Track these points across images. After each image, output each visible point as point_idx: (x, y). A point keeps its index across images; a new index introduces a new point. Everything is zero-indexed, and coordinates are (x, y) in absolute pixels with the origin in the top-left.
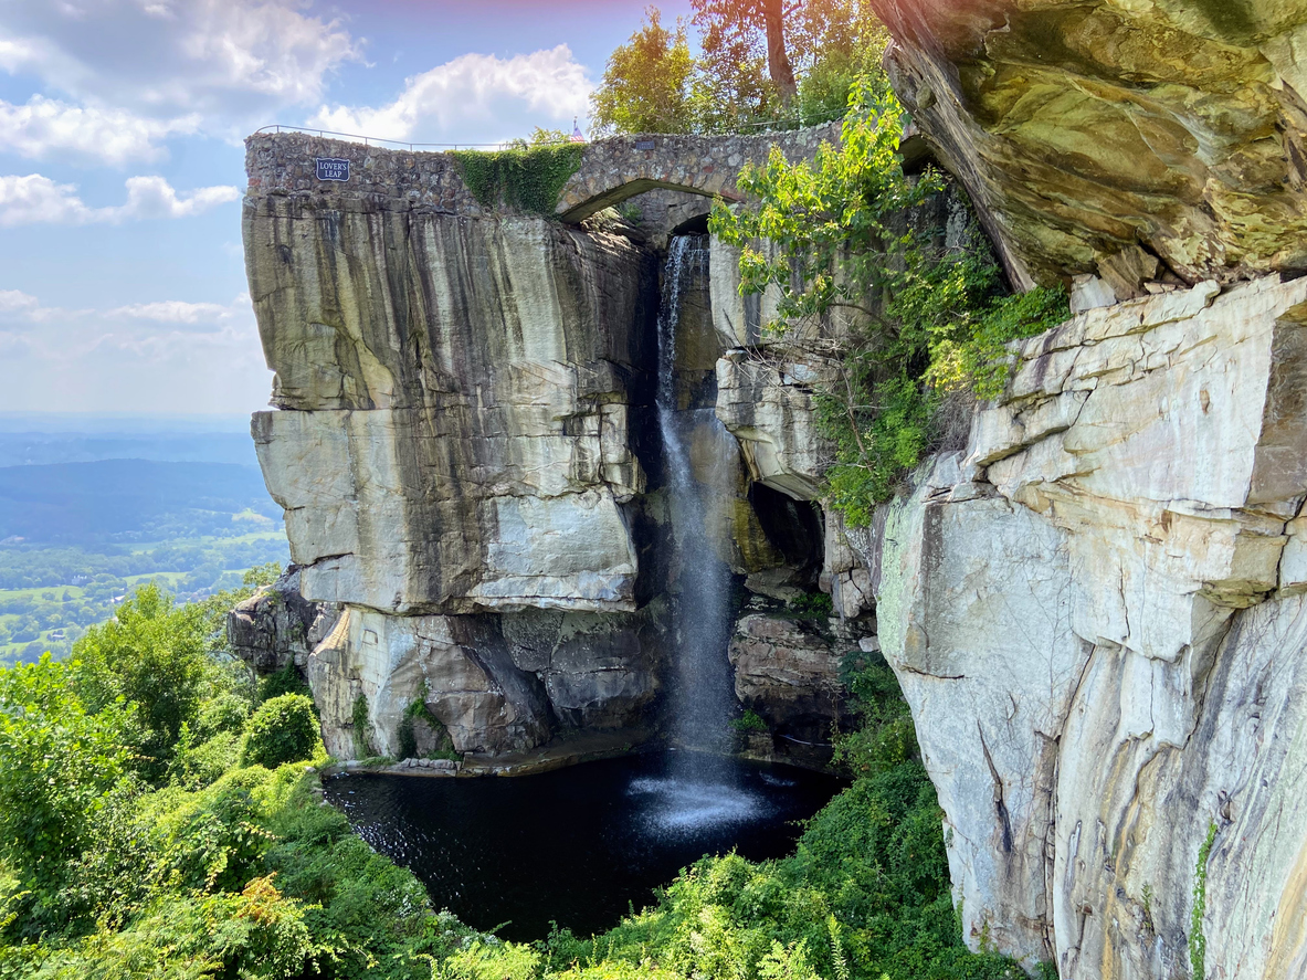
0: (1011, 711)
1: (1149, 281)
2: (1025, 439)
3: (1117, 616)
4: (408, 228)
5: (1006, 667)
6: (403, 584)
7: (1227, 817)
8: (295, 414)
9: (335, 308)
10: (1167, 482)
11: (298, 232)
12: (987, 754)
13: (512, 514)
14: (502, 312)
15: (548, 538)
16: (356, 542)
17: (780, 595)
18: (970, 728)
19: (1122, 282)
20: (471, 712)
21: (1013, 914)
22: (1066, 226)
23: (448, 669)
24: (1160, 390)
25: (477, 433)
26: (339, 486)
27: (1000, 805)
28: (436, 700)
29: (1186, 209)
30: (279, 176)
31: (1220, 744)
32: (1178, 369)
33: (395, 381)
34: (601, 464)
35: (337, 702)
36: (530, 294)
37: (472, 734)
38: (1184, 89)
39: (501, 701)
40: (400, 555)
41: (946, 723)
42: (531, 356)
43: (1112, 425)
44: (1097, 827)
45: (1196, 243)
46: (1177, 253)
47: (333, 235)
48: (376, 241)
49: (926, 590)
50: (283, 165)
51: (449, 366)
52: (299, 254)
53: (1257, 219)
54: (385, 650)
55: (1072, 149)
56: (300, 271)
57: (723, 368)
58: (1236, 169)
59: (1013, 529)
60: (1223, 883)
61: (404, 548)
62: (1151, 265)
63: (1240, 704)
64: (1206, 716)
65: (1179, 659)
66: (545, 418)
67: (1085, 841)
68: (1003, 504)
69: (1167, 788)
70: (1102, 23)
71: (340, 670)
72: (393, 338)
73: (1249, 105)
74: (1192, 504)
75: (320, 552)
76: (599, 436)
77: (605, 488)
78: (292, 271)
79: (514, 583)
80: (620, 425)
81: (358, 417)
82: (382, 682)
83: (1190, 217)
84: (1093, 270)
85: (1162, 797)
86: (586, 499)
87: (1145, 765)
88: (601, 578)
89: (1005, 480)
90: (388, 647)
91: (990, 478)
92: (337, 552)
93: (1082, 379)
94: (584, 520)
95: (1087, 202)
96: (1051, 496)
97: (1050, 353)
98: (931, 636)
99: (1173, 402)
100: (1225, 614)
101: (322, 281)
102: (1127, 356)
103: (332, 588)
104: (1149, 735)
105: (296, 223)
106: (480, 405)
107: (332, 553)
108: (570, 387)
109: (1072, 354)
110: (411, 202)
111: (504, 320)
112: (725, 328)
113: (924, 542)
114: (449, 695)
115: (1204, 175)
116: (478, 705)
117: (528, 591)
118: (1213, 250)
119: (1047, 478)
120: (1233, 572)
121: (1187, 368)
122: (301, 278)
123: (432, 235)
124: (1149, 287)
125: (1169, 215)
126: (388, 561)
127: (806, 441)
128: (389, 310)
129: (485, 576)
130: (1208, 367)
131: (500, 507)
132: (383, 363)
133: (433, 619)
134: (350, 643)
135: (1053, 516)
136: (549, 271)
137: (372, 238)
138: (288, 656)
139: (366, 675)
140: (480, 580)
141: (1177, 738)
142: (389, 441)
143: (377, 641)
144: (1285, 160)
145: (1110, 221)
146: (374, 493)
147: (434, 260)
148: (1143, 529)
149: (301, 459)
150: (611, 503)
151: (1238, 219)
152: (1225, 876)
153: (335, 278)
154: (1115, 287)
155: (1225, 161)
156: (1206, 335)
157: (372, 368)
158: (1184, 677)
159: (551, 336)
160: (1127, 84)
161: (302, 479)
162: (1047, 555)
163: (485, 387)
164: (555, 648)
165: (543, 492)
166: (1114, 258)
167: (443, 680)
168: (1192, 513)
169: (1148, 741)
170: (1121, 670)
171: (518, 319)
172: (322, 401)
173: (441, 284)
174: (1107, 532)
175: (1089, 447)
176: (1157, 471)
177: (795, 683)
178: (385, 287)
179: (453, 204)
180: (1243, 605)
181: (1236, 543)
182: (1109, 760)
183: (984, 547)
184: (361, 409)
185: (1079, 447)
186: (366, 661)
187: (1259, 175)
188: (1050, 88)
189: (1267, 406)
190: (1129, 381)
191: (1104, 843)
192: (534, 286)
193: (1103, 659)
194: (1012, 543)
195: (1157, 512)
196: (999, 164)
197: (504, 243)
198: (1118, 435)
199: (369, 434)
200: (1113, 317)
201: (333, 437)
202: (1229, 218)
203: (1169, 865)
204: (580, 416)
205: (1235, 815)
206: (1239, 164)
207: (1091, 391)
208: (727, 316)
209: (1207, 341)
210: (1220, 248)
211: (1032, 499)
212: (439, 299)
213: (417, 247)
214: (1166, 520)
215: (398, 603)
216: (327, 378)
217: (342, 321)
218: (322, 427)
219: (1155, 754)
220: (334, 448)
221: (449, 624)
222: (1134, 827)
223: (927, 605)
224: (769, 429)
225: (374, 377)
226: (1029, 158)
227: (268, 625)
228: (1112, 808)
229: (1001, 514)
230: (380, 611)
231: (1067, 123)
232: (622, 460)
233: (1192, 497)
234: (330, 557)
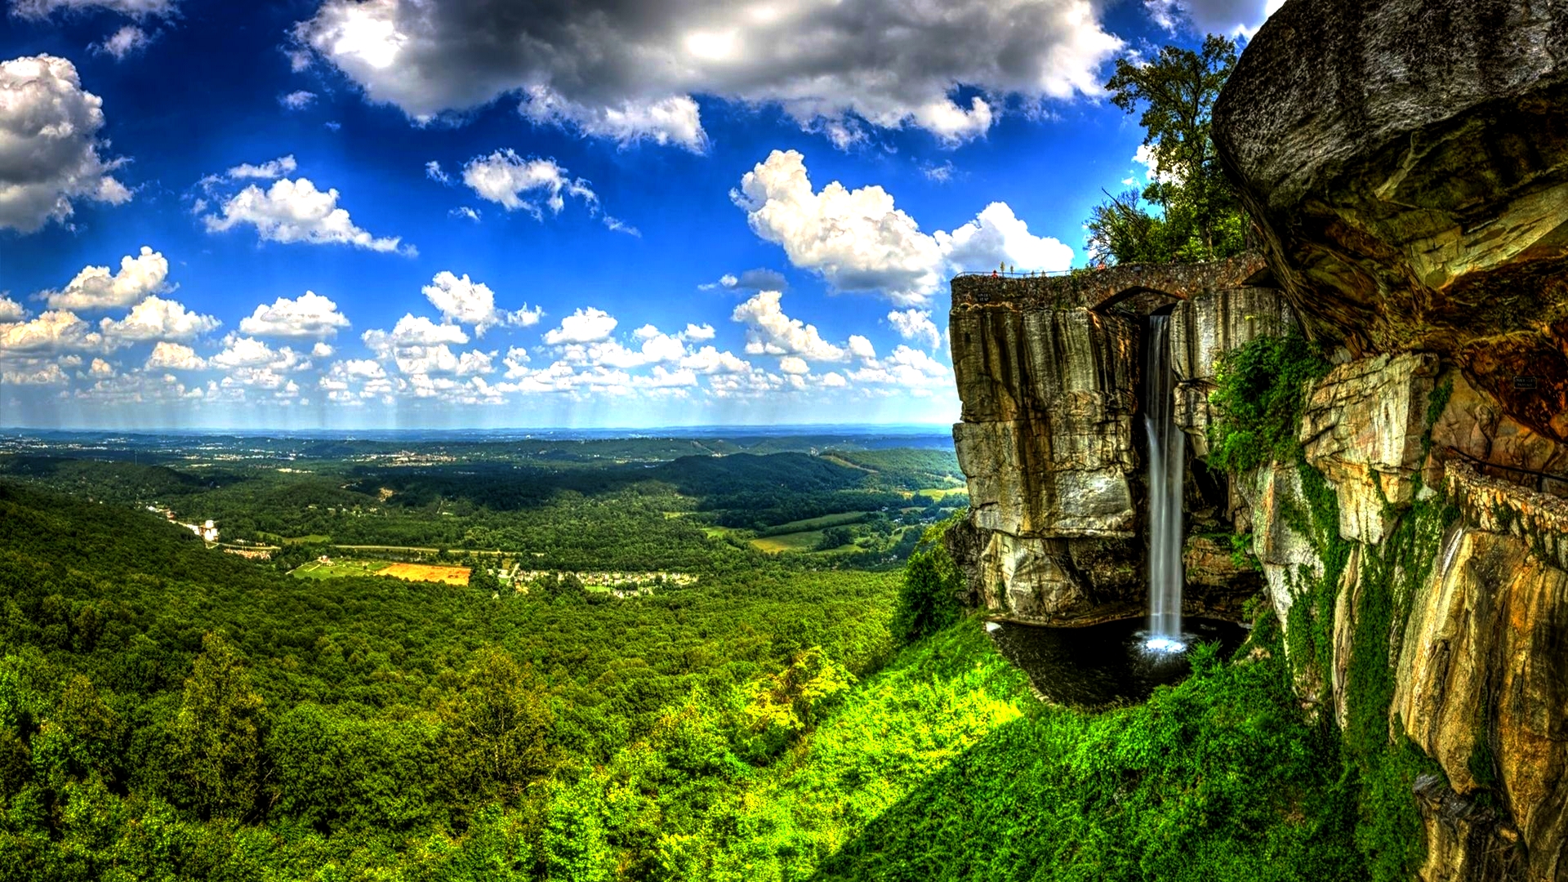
6: (1021, 520)
8: (971, 425)
13: (1074, 481)
15: (1091, 495)
20: (1054, 592)
23: (1043, 569)
26: (991, 464)
28: (1038, 585)
33: (1016, 405)
34: (1117, 451)
35: (992, 582)
37: (1055, 604)
39: (1068, 587)
40: (1019, 502)
42: (1081, 388)
47: (988, 326)
51: (1042, 395)
52: (973, 337)
54: (1013, 557)
57: (1178, 393)
61: (1021, 499)
66: (1088, 424)
71: (993, 566)
75: (983, 501)
76: (1116, 434)
77: (1119, 465)
79: (1074, 521)
80: (1127, 427)
81: (999, 426)
82: (1012, 574)
86: (1110, 472)
88: (1118, 518)
90: (1015, 555)
92: (991, 500)
94: (1109, 484)
101: (984, 351)
103: (988, 521)
105: (972, 321)
107: (988, 502)
108: (1101, 405)
110: (1023, 305)
114: (1044, 582)
116: (1058, 589)
117: (1082, 526)
126: (1014, 506)
129: (1060, 517)
131: (1067, 477)
132: (1012, 395)
133: (1036, 540)
134: (997, 551)
139: (1004, 569)
140: (1057, 519)
142: (1014, 438)
146: (1007, 468)
147: (1034, 335)
149: (974, 449)
150: (1122, 474)
157: (1006, 399)
159: (1088, 375)
161: (974, 461)
163: (1059, 406)
165: (1089, 467)
172: (982, 417)
184: (1001, 421)
186: (1005, 561)
199: (1005, 434)
201: (988, 436)
204: (1106, 422)
208: (1179, 362)
215: (1019, 531)
218: (983, 431)
220: (989, 443)
221: (1044, 544)
224: (1201, 428)
225: (1007, 403)
232: (1128, 448)
234: (988, 504)
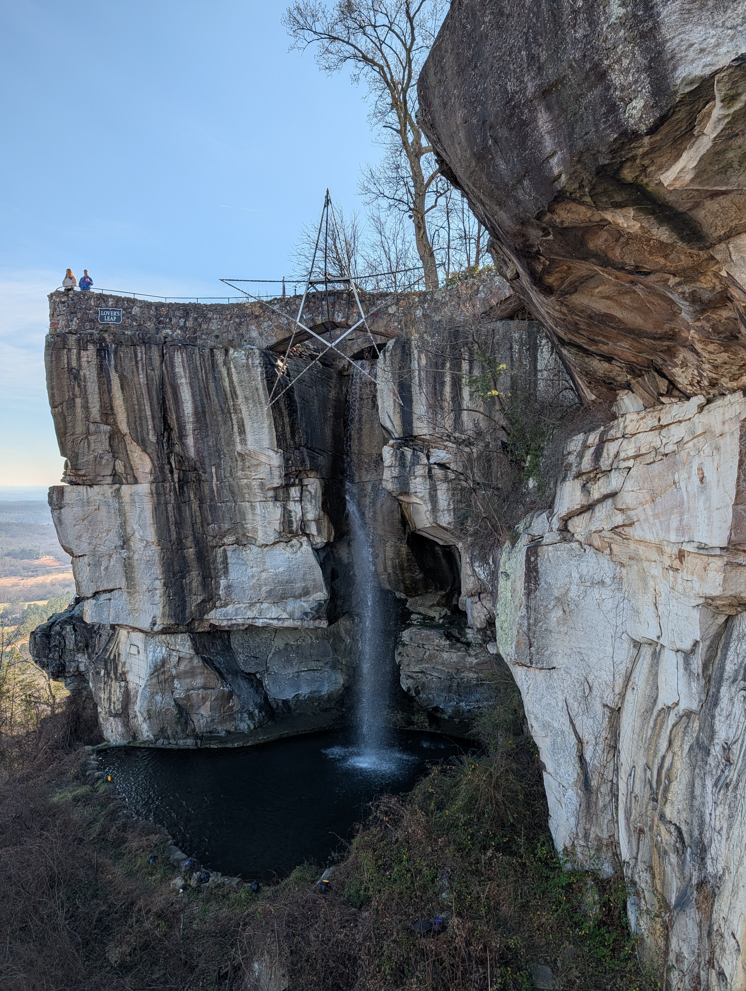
0: (587, 691)
1: (662, 395)
2: (590, 501)
3: (653, 622)
4: (163, 356)
5: (583, 660)
6: (158, 610)
7: (728, 760)
8: (80, 488)
9: (110, 412)
10: (681, 529)
11: (84, 359)
12: (571, 722)
13: (238, 558)
14: (230, 414)
15: (264, 575)
16: (124, 579)
17: (432, 614)
18: (560, 704)
19: (646, 395)
20: (208, 703)
21: (592, 836)
22: (608, 359)
23: (191, 673)
24: (673, 467)
25: (212, 500)
26: (113, 539)
27: (581, 758)
28: (183, 695)
29: (681, 349)
30: (72, 321)
31: (722, 710)
32: (683, 454)
33: (153, 464)
34: (302, 521)
35: (109, 699)
36: (251, 401)
37: (209, 720)
38: (667, 276)
39: (231, 695)
40: (156, 589)
41: (544, 701)
42: (251, 445)
43: (644, 491)
44: (645, 771)
45: (690, 371)
46: (679, 377)
47: (109, 361)
48: (140, 365)
49: (528, 607)
50: (76, 313)
51: (192, 452)
52: (85, 375)
53: (725, 356)
54: (145, 659)
55: (604, 311)
56: (85, 386)
57: (387, 453)
58: (707, 326)
59: (585, 564)
60: (727, 807)
61: (159, 584)
62: (663, 385)
63: (734, 682)
64: (713, 690)
65: (693, 651)
66: (262, 489)
67: (637, 781)
68: (578, 546)
69: (689, 740)
70: (610, 234)
71: (112, 675)
72: (151, 433)
73: (709, 285)
74: (696, 545)
75: (97, 587)
76: (301, 501)
77: (305, 538)
78: (79, 386)
79: (240, 608)
80: (316, 493)
81: (126, 489)
82: (143, 684)
83: (683, 354)
84: (628, 386)
85: (686, 748)
86: (292, 546)
87: (674, 726)
88: (303, 604)
89: (578, 530)
90: (147, 657)
91: (570, 528)
92: (111, 587)
93: (624, 460)
94: (290, 562)
95: (619, 344)
96: (609, 541)
97: (604, 442)
98: (533, 640)
99: (681, 476)
100: (721, 619)
101: (101, 394)
102: (652, 445)
103: (106, 614)
104: (677, 704)
105: (83, 353)
106: (215, 479)
107: (106, 588)
108: (279, 467)
109: (617, 443)
110: (165, 338)
111: (231, 420)
112: (388, 425)
113: (526, 574)
114: (192, 692)
115: (688, 328)
116: (213, 698)
117: (250, 614)
118: (701, 375)
119: (605, 527)
120: (724, 590)
121: (689, 453)
122: (86, 391)
123: (180, 360)
124: (663, 399)
125: (671, 352)
126: (147, 594)
127: (446, 503)
128: (148, 413)
129: (218, 604)
130: (701, 453)
131: (229, 554)
132: (145, 450)
133: (180, 636)
134: (119, 654)
135: (611, 554)
136: (264, 385)
137: (137, 362)
138: (74, 664)
139: (130, 677)
140: (214, 607)
141: (695, 706)
142: (148, 506)
143: (139, 652)
144: (736, 319)
145: (634, 356)
146: (137, 544)
147: (181, 377)
148: (668, 563)
149: (83, 520)
150: (310, 549)
151: (713, 356)
152: (728, 802)
153: (110, 391)
154: (643, 398)
155: (699, 320)
156: (699, 431)
157: (136, 455)
158: (697, 664)
159: (266, 430)
160: (630, 272)
161: (85, 535)
162: (608, 581)
163: (218, 467)
164: (270, 656)
165: (260, 541)
166: (640, 379)
167: (188, 680)
168: (696, 551)
169: (676, 709)
170: (658, 659)
171: (242, 418)
172: (99, 478)
173: (186, 394)
174: (645, 564)
175: (631, 506)
176: (675, 523)
177: (442, 677)
178: (146, 396)
179: (196, 338)
180: (733, 612)
181: (725, 571)
182: (651, 724)
183: (567, 577)
184: (128, 484)
185: (624, 507)
186: (131, 667)
187: (722, 329)
188: (584, 272)
189: (738, 478)
190: (654, 462)
191: (650, 782)
192: (253, 396)
193: (647, 651)
194: (585, 573)
195: (675, 551)
196: (560, 319)
197: (232, 366)
198: (648, 498)
199: (133, 501)
200: (642, 419)
201: (107, 504)
202: (707, 356)
203: (693, 797)
204: (287, 486)
205: (734, 758)
206: (708, 322)
207: (630, 469)
208: (389, 417)
209: (700, 435)
210: (705, 374)
211: (597, 543)
212: (185, 405)
213: (169, 369)
214: (681, 555)
215: (154, 624)
216: (104, 462)
217: (114, 421)
218: (100, 497)
219: (681, 717)
220: (108, 512)
221: (191, 639)
222: (669, 770)
223: (529, 618)
224: (420, 495)
225: (137, 461)
226: (578, 315)
227: (60, 643)
228: (655, 757)
229: (578, 553)
230: (141, 631)
231: (599, 295)
232: (317, 517)
233: (696, 540)
234: (105, 591)
